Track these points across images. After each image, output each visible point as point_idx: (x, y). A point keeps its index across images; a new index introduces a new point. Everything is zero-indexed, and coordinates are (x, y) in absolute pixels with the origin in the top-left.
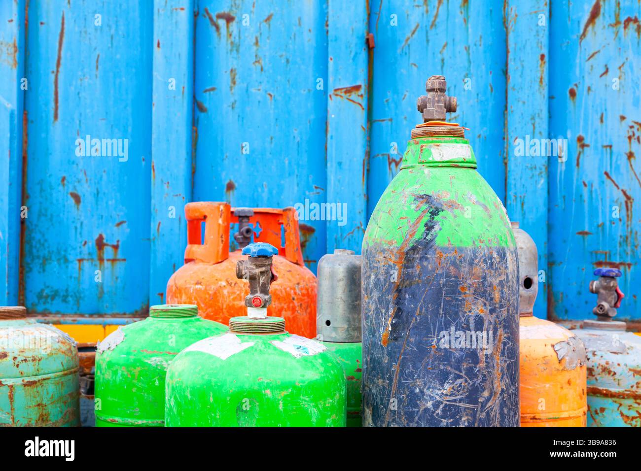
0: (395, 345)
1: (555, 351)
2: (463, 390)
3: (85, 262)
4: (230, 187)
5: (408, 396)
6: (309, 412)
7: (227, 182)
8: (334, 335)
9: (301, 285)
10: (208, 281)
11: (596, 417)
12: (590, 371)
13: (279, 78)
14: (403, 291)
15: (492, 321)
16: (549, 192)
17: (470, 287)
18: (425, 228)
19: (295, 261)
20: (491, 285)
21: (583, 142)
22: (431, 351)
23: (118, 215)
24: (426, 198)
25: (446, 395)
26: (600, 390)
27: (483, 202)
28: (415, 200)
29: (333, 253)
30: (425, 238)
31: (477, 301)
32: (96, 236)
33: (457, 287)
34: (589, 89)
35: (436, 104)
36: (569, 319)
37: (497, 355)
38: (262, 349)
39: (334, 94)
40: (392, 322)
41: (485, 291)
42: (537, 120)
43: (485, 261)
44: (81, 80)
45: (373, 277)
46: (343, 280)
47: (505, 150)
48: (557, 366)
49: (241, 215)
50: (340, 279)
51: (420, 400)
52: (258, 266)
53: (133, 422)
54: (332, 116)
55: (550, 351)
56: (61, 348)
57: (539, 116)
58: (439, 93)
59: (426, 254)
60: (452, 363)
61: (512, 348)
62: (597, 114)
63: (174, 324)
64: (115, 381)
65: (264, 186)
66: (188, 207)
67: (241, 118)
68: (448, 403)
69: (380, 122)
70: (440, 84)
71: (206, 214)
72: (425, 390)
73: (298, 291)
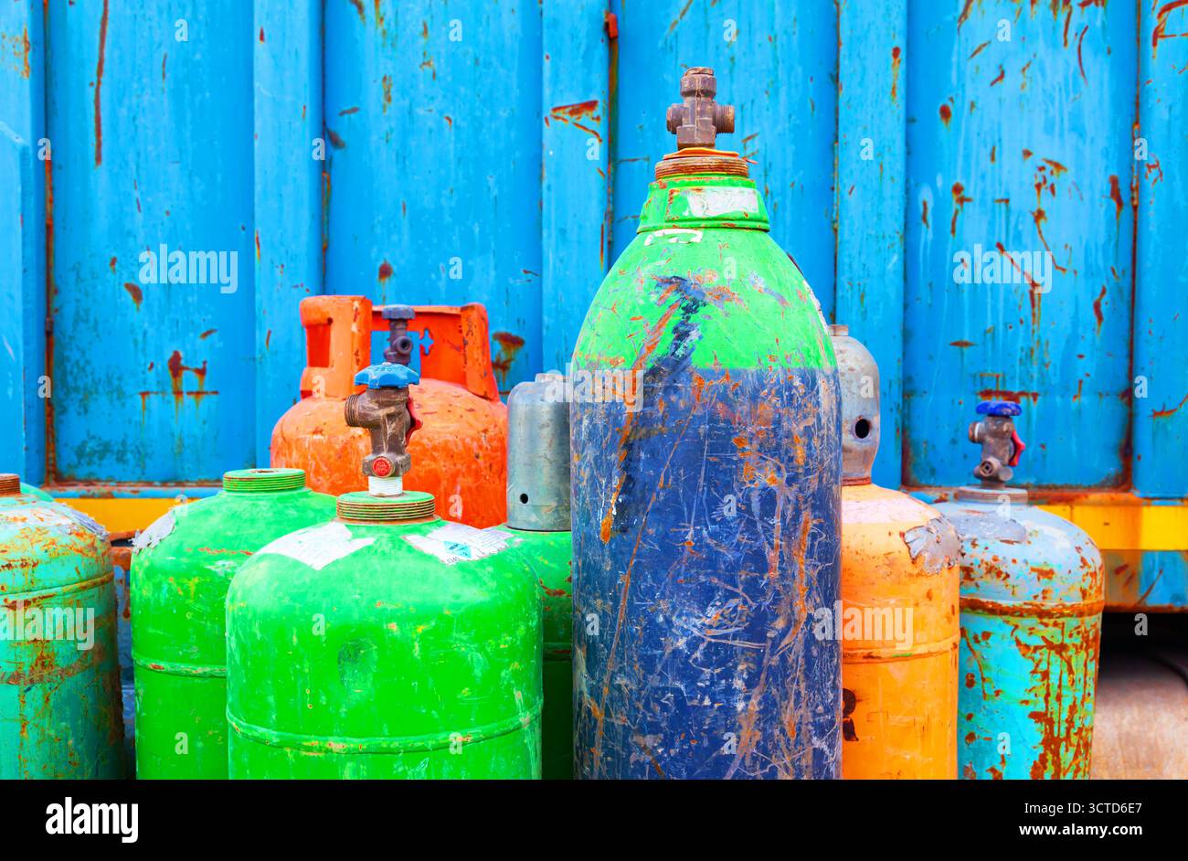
0: (622, 540)
1: (906, 544)
2: (740, 618)
3: (152, 396)
4: (385, 272)
5: (644, 629)
6: (469, 658)
7: (381, 263)
8: (533, 518)
9: (491, 433)
10: (333, 428)
11: (975, 647)
12: (967, 572)
13: (462, 90)
14: (636, 447)
15: (791, 498)
16: (905, 278)
17: (751, 439)
18: (674, 336)
19: (482, 394)
20: (789, 435)
21: (963, 193)
22: (683, 551)
23: (204, 320)
24: (677, 283)
25: (711, 627)
26: (983, 603)
27: (775, 289)
28: (657, 285)
29: (534, 380)
30: (673, 354)
31: (763, 463)
32: (169, 355)
33: (730, 440)
34: (972, 105)
35: (698, 118)
36: (937, 484)
37: (799, 556)
38: (387, 550)
39: (552, 116)
40: (617, 500)
41: (779, 446)
42: (887, 157)
43: (779, 393)
44: (138, 96)
45: (586, 422)
46: (548, 426)
47: (835, 208)
48: (910, 568)
49: (392, 317)
50: (543, 425)
51: (665, 636)
52: (382, 405)
53: (189, 670)
54: (549, 152)
55: (897, 544)
56: (75, 544)
57: (890, 150)
58: (702, 99)
59: (675, 382)
60: (721, 572)
61: (826, 544)
62: (986, 146)
63: (261, 503)
64: (157, 601)
65: (441, 269)
66: (302, 304)
67: (402, 158)
68: (713, 640)
69: (630, 163)
70: (704, 81)
71: (332, 316)
72: (674, 618)
73: (485, 444)
